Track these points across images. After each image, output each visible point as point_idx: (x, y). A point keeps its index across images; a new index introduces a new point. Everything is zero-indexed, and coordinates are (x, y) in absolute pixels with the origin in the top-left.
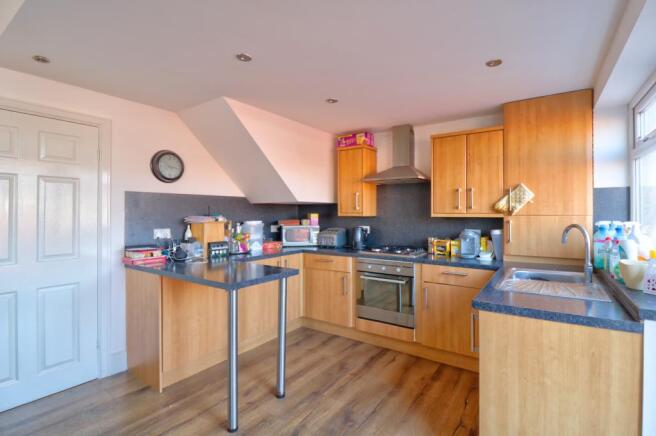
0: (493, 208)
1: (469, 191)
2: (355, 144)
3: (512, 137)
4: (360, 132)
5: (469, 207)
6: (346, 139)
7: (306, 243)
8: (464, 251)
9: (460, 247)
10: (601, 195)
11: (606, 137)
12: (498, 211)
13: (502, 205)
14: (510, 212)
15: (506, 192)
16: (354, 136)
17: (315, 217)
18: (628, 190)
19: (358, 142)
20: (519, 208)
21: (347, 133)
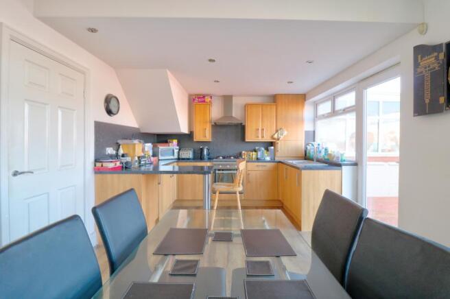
0: (272, 137)
1: (263, 130)
2: (204, 101)
3: (279, 108)
4: (207, 95)
5: (263, 137)
6: (199, 98)
7: (172, 157)
8: (259, 157)
9: (257, 155)
10: (307, 133)
11: (307, 111)
12: (274, 139)
13: (276, 136)
14: (278, 139)
15: (277, 131)
16: (204, 97)
17: (175, 142)
18: (314, 132)
19: (206, 100)
20: (282, 137)
21: (200, 95)
